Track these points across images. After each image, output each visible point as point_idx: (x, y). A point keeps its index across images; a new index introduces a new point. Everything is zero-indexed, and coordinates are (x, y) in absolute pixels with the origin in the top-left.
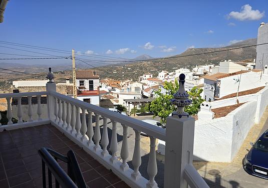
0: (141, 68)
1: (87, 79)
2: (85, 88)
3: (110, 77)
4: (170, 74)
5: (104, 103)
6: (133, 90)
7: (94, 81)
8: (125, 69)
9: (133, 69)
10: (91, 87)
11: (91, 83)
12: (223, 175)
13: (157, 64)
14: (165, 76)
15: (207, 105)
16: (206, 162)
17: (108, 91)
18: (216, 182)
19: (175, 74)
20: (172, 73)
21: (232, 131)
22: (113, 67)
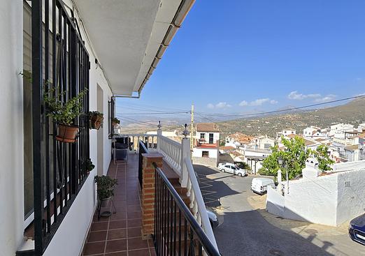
0: (284, 122)
1: (207, 132)
2: (205, 141)
3: (243, 132)
4: (322, 130)
5: (223, 158)
6: (262, 147)
7: (215, 134)
8: (261, 124)
9: (273, 123)
10: (211, 140)
11: (211, 136)
12: (319, 235)
13: (307, 118)
14: (314, 132)
15: (312, 162)
16: (309, 223)
17: (235, 147)
18: (308, 239)
19: (329, 131)
20: (325, 130)
21: (337, 191)
22: (248, 120)
